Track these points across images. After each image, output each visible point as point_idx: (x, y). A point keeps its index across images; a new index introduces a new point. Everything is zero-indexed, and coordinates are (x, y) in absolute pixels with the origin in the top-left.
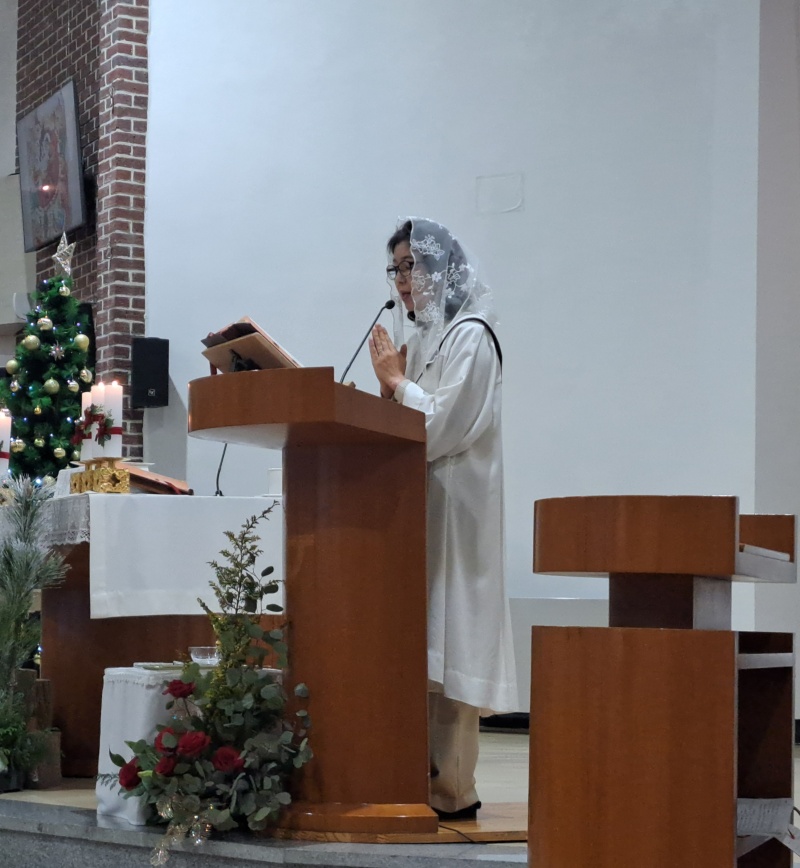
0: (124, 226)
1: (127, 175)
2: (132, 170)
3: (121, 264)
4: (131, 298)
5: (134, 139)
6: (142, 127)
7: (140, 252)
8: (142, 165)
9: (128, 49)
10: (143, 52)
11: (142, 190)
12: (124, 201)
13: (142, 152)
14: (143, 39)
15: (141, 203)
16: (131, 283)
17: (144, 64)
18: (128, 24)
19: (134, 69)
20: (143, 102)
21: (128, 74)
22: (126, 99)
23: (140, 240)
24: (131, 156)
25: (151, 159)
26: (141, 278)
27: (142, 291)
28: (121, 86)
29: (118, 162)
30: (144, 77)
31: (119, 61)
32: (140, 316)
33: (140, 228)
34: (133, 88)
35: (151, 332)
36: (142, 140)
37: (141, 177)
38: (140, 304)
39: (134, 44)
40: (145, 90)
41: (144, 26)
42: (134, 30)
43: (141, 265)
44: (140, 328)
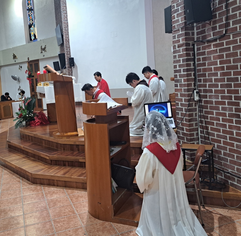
0: (67, 43)
1: (66, 36)
2: (67, 35)
3: (67, 48)
4: (69, 52)
5: (67, 31)
6: (68, 29)
7: (69, 46)
8: (68, 34)
9: (65, 19)
10: (67, 19)
11: (69, 38)
12: (67, 39)
13: (68, 33)
14: (67, 17)
15: (69, 39)
16: (68, 50)
17: (67, 21)
18: (65, 15)
19: (66, 21)
20: (68, 26)
21: (65, 22)
22: (65, 26)
23: (69, 44)
24: (67, 33)
25: (69, 33)
26: (70, 49)
27: (70, 51)
28: (64, 24)
29: (65, 34)
30: (67, 22)
31: (64, 20)
32: (70, 55)
33: (69, 43)
34: (66, 24)
35: (72, 57)
36: (68, 31)
37: (68, 36)
38: (70, 53)
39: (66, 18)
40: (68, 24)
41: (67, 15)
42: (66, 16)
43: (70, 48)
44: (70, 56)
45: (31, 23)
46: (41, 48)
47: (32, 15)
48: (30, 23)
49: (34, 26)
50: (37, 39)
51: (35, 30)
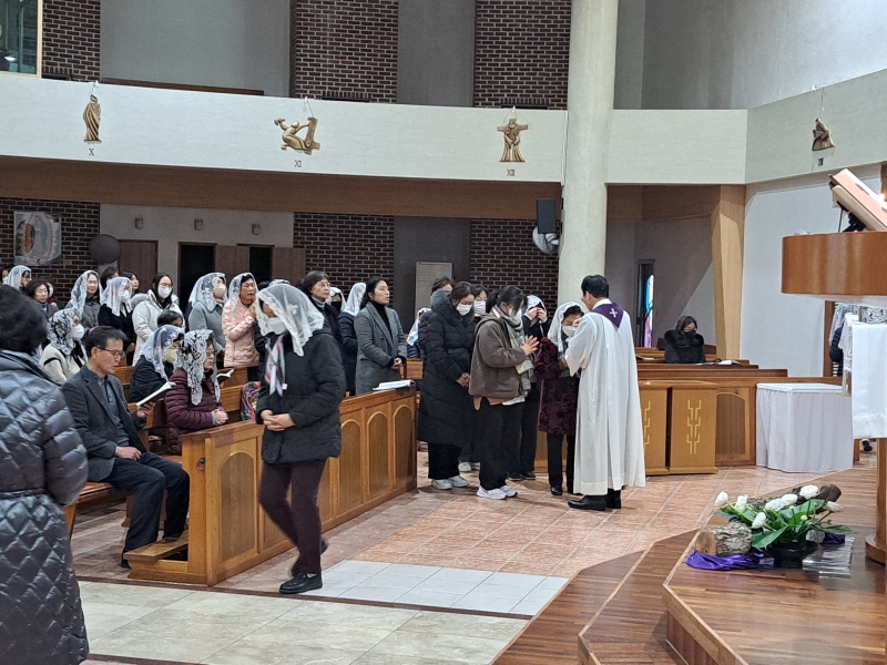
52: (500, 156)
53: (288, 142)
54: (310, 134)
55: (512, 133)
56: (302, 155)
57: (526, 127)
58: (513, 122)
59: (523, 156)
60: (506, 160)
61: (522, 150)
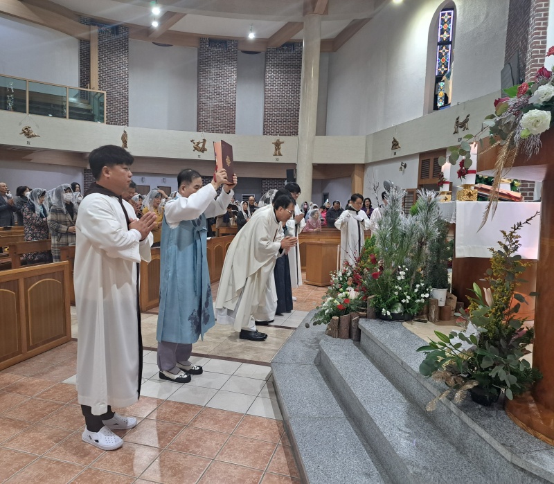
45: (443, 72)
46: (457, 122)
47: (446, 54)
48: (440, 73)
49: (448, 77)
50: (450, 104)
51: (449, 87)
52: (274, 153)
53: (196, 149)
54: (204, 145)
55: (278, 145)
56: (200, 153)
57: (283, 143)
58: (278, 140)
59: (282, 153)
60: (275, 155)
61: (281, 151)
